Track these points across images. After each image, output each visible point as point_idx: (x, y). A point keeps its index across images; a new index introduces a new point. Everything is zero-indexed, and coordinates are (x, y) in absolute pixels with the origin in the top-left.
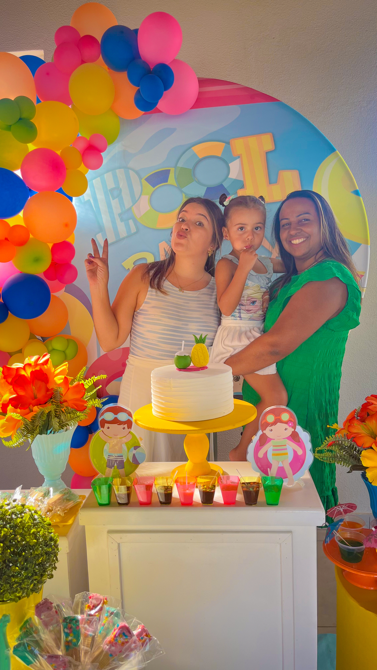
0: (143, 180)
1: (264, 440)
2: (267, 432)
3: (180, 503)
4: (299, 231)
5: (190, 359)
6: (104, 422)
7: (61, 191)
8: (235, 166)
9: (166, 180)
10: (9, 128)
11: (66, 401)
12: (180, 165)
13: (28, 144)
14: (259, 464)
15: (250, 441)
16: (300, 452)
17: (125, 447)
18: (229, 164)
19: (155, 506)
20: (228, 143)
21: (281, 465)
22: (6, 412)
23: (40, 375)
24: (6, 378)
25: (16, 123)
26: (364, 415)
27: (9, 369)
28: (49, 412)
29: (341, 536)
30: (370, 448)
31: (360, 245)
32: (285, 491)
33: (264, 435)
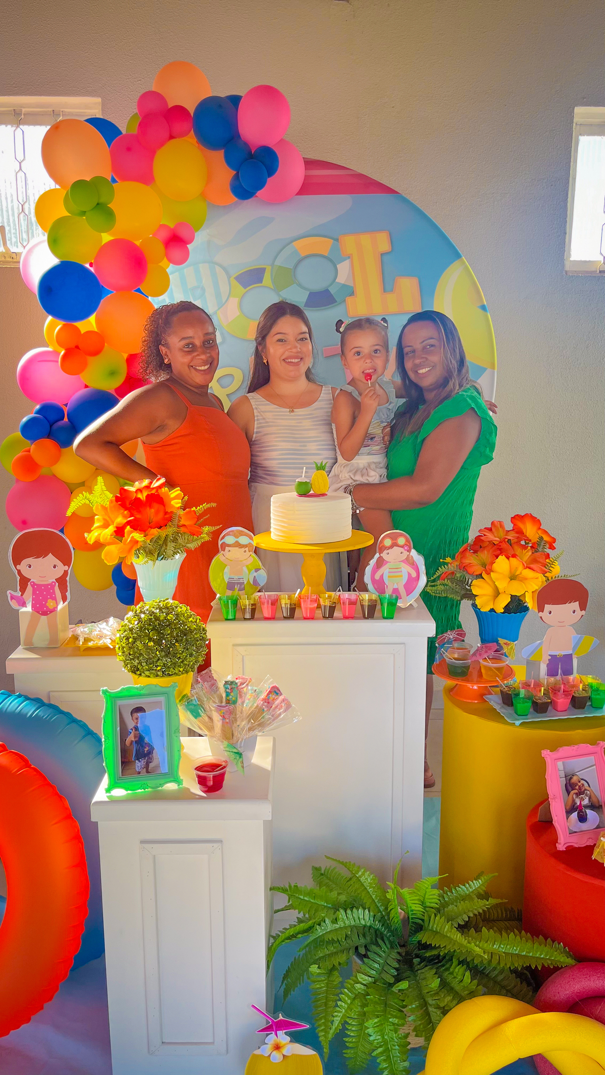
0: (232, 279)
1: (381, 563)
2: (384, 555)
3: (303, 618)
4: (424, 360)
5: (310, 485)
6: (224, 546)
7: (139, 291)
8: (344, 269)
9: (261, 281)
10: (83, 215)
11: (184, 525)
12: (278, 263)
13: (102, 234)
14: (375, 585)
15: (368, 564)
16: (414, 574)
17: (245, 569)
18: (337, 266)
19: (279, 619)
20: (337, 240)
21: (396, 587)
22: (123, 536)
23: (156, 499)
24: (123, 500)
25: (93, 209)
26: (477, 547)
27: (125, 490)
28: (166, 535)
29: (450, 655)
30: (480, 576)
31: (485, 369)
32: (400, 608)
33: (380, 558)
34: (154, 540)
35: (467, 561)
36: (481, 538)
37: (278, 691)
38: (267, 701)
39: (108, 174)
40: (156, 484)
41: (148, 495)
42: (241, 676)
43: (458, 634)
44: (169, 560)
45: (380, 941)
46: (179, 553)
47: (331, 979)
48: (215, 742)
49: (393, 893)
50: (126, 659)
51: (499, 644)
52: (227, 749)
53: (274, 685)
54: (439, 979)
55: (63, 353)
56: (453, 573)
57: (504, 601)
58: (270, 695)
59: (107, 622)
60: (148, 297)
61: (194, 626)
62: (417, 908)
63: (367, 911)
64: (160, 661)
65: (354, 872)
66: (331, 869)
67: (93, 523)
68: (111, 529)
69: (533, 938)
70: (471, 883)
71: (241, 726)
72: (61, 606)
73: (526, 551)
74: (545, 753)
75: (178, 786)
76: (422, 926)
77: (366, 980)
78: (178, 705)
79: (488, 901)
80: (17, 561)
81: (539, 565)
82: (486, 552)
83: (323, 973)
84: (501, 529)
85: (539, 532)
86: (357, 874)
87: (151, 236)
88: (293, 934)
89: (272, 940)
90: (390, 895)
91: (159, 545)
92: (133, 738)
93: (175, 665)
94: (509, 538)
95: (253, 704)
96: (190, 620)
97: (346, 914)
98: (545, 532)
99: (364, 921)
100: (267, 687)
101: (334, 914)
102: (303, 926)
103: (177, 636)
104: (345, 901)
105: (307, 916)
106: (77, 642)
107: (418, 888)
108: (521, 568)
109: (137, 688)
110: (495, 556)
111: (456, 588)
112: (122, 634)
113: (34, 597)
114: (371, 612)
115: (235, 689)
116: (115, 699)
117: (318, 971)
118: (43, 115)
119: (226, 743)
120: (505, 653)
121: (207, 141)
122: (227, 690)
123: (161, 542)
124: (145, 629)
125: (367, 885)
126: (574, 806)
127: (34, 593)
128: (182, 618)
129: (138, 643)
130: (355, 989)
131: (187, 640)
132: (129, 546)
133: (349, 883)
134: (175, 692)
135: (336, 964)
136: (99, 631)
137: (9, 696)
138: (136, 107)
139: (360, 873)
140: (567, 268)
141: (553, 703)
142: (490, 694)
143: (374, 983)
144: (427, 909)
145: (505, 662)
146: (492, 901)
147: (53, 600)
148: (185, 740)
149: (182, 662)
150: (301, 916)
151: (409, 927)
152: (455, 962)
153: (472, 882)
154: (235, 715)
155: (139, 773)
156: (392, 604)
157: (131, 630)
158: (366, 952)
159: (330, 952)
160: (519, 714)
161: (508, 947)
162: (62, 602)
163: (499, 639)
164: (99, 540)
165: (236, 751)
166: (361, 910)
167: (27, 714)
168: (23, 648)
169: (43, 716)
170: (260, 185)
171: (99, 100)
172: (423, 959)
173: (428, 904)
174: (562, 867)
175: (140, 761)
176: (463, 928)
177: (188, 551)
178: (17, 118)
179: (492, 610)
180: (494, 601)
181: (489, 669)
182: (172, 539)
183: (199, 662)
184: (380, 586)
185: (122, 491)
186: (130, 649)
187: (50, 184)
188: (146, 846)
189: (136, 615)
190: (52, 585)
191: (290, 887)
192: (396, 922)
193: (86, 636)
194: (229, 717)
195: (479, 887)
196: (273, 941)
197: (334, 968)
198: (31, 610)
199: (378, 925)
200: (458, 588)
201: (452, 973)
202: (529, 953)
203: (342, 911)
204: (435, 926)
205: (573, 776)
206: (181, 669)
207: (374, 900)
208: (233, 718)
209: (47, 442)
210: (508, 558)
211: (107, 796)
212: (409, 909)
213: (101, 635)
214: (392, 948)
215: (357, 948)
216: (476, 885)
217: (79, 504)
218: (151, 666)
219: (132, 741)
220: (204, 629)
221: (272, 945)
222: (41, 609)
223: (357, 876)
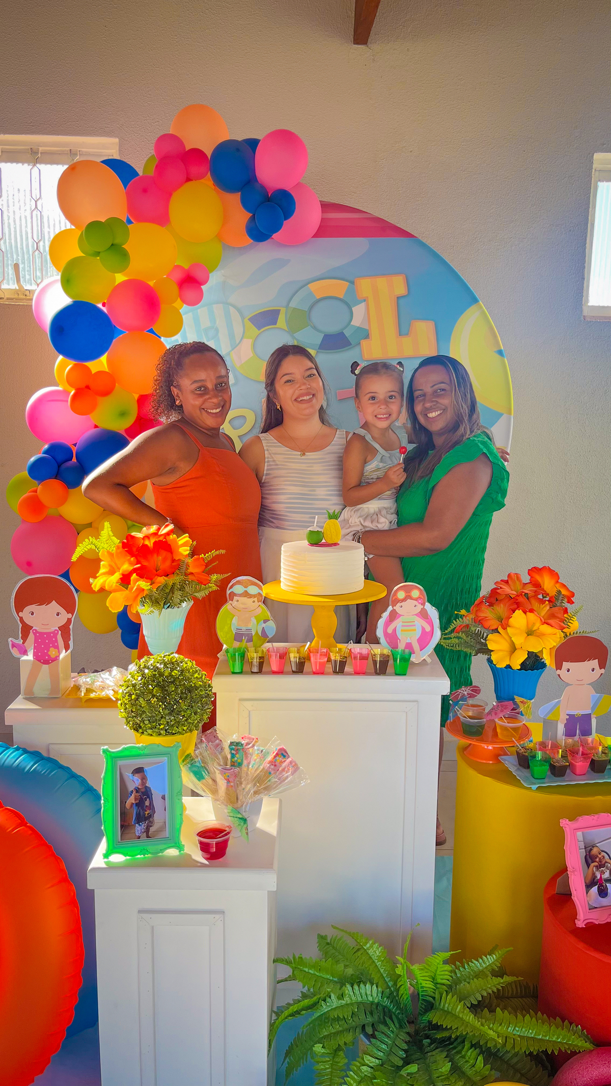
0: (246, 320)
1: (394, 616)
2: (397, 608)
3: (312, 672)
4: (434, 403)
5: (322, 534)
6: (233, 595)
7: (152, 331)
8: (359, 311)
9: (275, 323)
10: (98, 254)
11: (191, 573)
12: (293, 304)
13: (116, 274)
14: (388, 639)
15: (380, 617)
16: (428, 629)
17: (254, 620)
18: (353, 308)
19: (288, 673)
20: (352, 283)
21: (409, 641)
22: (129, 583)
23: (164, 546)
24: (129, 546)
25: (107, 250)
26: (493, 600)
27: (133, 537)
28: (173, 583)
29: (464, 713)
30: (496, 631)
31: (501, 415)
32: (413, 664)
33: (393, 612)
34: (161, 587)
35: (482, 615)
36: (498, 591)
37: (285, 754)
38: (273, 764)
39: (123, 215)
40: (164, 531)
41: (155, 543)
42: (247, 735)
43: (472, 690)
44: (176, 609)
45: (388, 1021)
46: (186, 601)
47: (337, 1060)
48: (219, 806)
49: (403, 968)
50: (128, 716)
51: (515, 703)
52: (231, 814)
53: (281, 747)
54: (451, 1063)
55: (73, 392)
56: (467, 626)
57: (521, 657)
58: (277, 758)
59: (110, 671)
60: (160, 337)
61: (199, 683)
62: (429, 985)
63: (374, 986)
64: (163, 720)
65: (361, 944)
66: (337, 939)
67: (98, 568)
68: (117, 576)
69: (549, 1019)
70: (484, 957)
71: (247, 789)
72: (63, 654)
73: (544, 605)
74: (564, 822)
75: (180, 851)
76: (433, 1004)
77: (373, 1062)
78: (181, 766)
79: (502, 979)
80: (19, 607)
81: (557, 621)
82: (502, 605)
83: (328, 1053)
84: (518, 583)
85: (557, 585)
86: (365, 946)
87: (165, 276)
88: (297, 1011)
89: (274, 1017)
90: (399, 971)
91: (165, 593)
92: (134, 800)
93: (178, 723)
94: (526, 591)
95: (259, 766)
96: (195, 676)
97: (353, 989)
98: (564, 586)
99: (371, 998)
100: (273, 749)
101: (340, 989)
102: (306, 1002)
103: (182, 693)
104: (352, 975)
105: (312, 990)
106: (79, 693)
107: (430, 964)
108: (538, 624)
109: (139, 748)
110: (512, 610)
111: (471, 642)
112: (125, 690)
113: (36, 645)
114: (382, 668)
115: (241, 751)
116: (115, 758)
117: (323, 1051)
118: (59, 154)
119: (230, 807)
120: (521, 711)
121: (224, 184)
122: (233, 752)
123: (167, 591)
124: (149, 685)
125: (376, 958)
126: (594, 879)
127: (36, 641)
128: (187, 674)
129: (141, 700)
130: (361, 1071)
131: (192, 698)
132: (135, 594)
133: (356, 954)
134: (178, 752)
135: (342, 1043)
136: (102, 682)
137: (7, 748)
138: (153, 148)
139: (368, 945)
140: (586, 312)
141: (571, 766)
142: (505, 754)
143: (382, 1065)
144: (438, 986)
145: (522, 722)
146: (507, 979)
147: (55, 648)
148: (187, 800)
149: (186, 720)
150: (305, 990)
151: (420, 1004)
152: (467, 1045)
153: (486, 957)
154: (240, 779)
155: (139, 837)
156: (405, 660)
157: (134, 686)
158: (373, 1032)
159: (335, 1030)
160: (536, 777)
161: (524, 1030)
162: (64, 651)
163: (515, 697)
164: (105, 587)
165: (240, 816)
166: (368, 986)
167: (25, 768)
168: (23, 698)
169: (41, 771)
170: (276, 228)
171: (116, 140)
172: (433, 1041)
173: (439, 981)
174: (581, 946)
175: (140, 825)
176: (475, 1008)
177: (195, 599)
178: (34, 156)
179: (509, 667)
180: (510, 657)
181: (505, 729)
182: (179, 587)
183: (204, 720)
184: (393, 640)
185: (129, 537)
186: (132, 706)
187: (66, 225)
188: (145, 916)
189: (140, 670)
190: (55, 634)
191: (294, 958)
192: (405, 999)
193: (88, 687)
194: (234, 780)
195: (493, 962)
196: (276, 1018)
197: (339, 1048)
198: (32, 659)
199: (386, 1002)
200: (473, 642)
201: (463, 1057)
202: (546, 1036)
203: (349, 986)
204: (447, 1005)
205: (593, 847)
206: (185, 728)
207: (382, 975)
208: (238, 781)
209: (55, 484)
210: (525, 612)
211: (105, 862)
212: (420, 986)
213: (103, 686)
214: (401, 1027)
215: (364, 1027)
216: (490, 960)
217: (85, 549)
218: (154, 724)
219: (133, 804)
220: (209, 686)
221: (275, 1022)
222: (43, 658)
223: (365, 948)
